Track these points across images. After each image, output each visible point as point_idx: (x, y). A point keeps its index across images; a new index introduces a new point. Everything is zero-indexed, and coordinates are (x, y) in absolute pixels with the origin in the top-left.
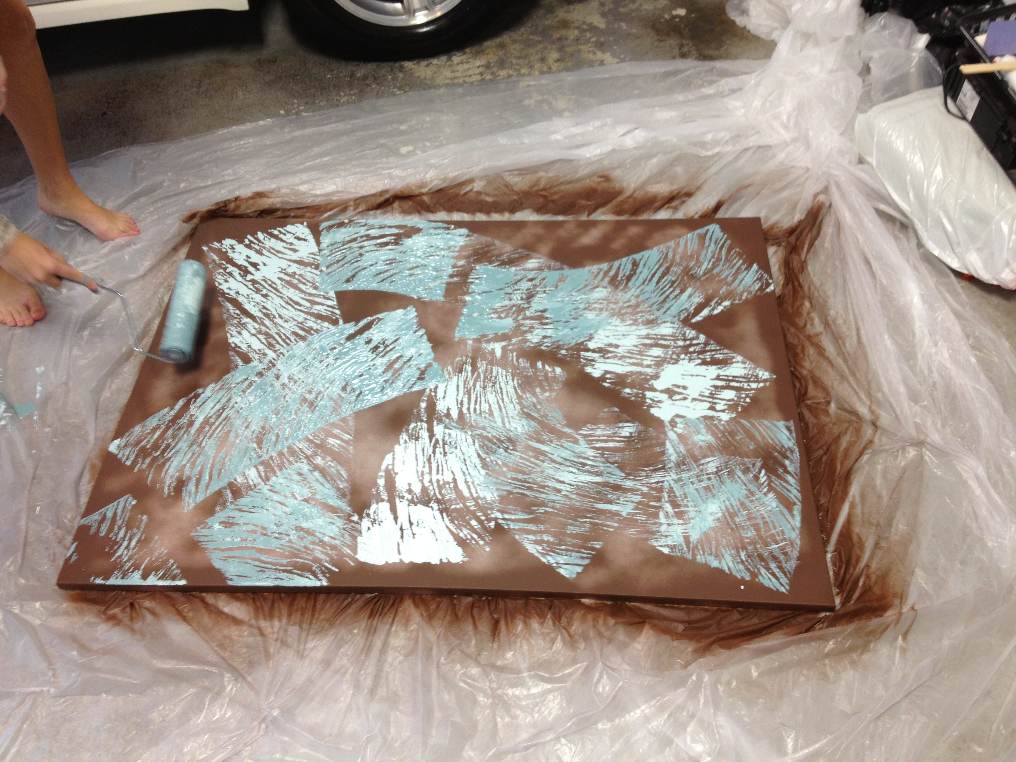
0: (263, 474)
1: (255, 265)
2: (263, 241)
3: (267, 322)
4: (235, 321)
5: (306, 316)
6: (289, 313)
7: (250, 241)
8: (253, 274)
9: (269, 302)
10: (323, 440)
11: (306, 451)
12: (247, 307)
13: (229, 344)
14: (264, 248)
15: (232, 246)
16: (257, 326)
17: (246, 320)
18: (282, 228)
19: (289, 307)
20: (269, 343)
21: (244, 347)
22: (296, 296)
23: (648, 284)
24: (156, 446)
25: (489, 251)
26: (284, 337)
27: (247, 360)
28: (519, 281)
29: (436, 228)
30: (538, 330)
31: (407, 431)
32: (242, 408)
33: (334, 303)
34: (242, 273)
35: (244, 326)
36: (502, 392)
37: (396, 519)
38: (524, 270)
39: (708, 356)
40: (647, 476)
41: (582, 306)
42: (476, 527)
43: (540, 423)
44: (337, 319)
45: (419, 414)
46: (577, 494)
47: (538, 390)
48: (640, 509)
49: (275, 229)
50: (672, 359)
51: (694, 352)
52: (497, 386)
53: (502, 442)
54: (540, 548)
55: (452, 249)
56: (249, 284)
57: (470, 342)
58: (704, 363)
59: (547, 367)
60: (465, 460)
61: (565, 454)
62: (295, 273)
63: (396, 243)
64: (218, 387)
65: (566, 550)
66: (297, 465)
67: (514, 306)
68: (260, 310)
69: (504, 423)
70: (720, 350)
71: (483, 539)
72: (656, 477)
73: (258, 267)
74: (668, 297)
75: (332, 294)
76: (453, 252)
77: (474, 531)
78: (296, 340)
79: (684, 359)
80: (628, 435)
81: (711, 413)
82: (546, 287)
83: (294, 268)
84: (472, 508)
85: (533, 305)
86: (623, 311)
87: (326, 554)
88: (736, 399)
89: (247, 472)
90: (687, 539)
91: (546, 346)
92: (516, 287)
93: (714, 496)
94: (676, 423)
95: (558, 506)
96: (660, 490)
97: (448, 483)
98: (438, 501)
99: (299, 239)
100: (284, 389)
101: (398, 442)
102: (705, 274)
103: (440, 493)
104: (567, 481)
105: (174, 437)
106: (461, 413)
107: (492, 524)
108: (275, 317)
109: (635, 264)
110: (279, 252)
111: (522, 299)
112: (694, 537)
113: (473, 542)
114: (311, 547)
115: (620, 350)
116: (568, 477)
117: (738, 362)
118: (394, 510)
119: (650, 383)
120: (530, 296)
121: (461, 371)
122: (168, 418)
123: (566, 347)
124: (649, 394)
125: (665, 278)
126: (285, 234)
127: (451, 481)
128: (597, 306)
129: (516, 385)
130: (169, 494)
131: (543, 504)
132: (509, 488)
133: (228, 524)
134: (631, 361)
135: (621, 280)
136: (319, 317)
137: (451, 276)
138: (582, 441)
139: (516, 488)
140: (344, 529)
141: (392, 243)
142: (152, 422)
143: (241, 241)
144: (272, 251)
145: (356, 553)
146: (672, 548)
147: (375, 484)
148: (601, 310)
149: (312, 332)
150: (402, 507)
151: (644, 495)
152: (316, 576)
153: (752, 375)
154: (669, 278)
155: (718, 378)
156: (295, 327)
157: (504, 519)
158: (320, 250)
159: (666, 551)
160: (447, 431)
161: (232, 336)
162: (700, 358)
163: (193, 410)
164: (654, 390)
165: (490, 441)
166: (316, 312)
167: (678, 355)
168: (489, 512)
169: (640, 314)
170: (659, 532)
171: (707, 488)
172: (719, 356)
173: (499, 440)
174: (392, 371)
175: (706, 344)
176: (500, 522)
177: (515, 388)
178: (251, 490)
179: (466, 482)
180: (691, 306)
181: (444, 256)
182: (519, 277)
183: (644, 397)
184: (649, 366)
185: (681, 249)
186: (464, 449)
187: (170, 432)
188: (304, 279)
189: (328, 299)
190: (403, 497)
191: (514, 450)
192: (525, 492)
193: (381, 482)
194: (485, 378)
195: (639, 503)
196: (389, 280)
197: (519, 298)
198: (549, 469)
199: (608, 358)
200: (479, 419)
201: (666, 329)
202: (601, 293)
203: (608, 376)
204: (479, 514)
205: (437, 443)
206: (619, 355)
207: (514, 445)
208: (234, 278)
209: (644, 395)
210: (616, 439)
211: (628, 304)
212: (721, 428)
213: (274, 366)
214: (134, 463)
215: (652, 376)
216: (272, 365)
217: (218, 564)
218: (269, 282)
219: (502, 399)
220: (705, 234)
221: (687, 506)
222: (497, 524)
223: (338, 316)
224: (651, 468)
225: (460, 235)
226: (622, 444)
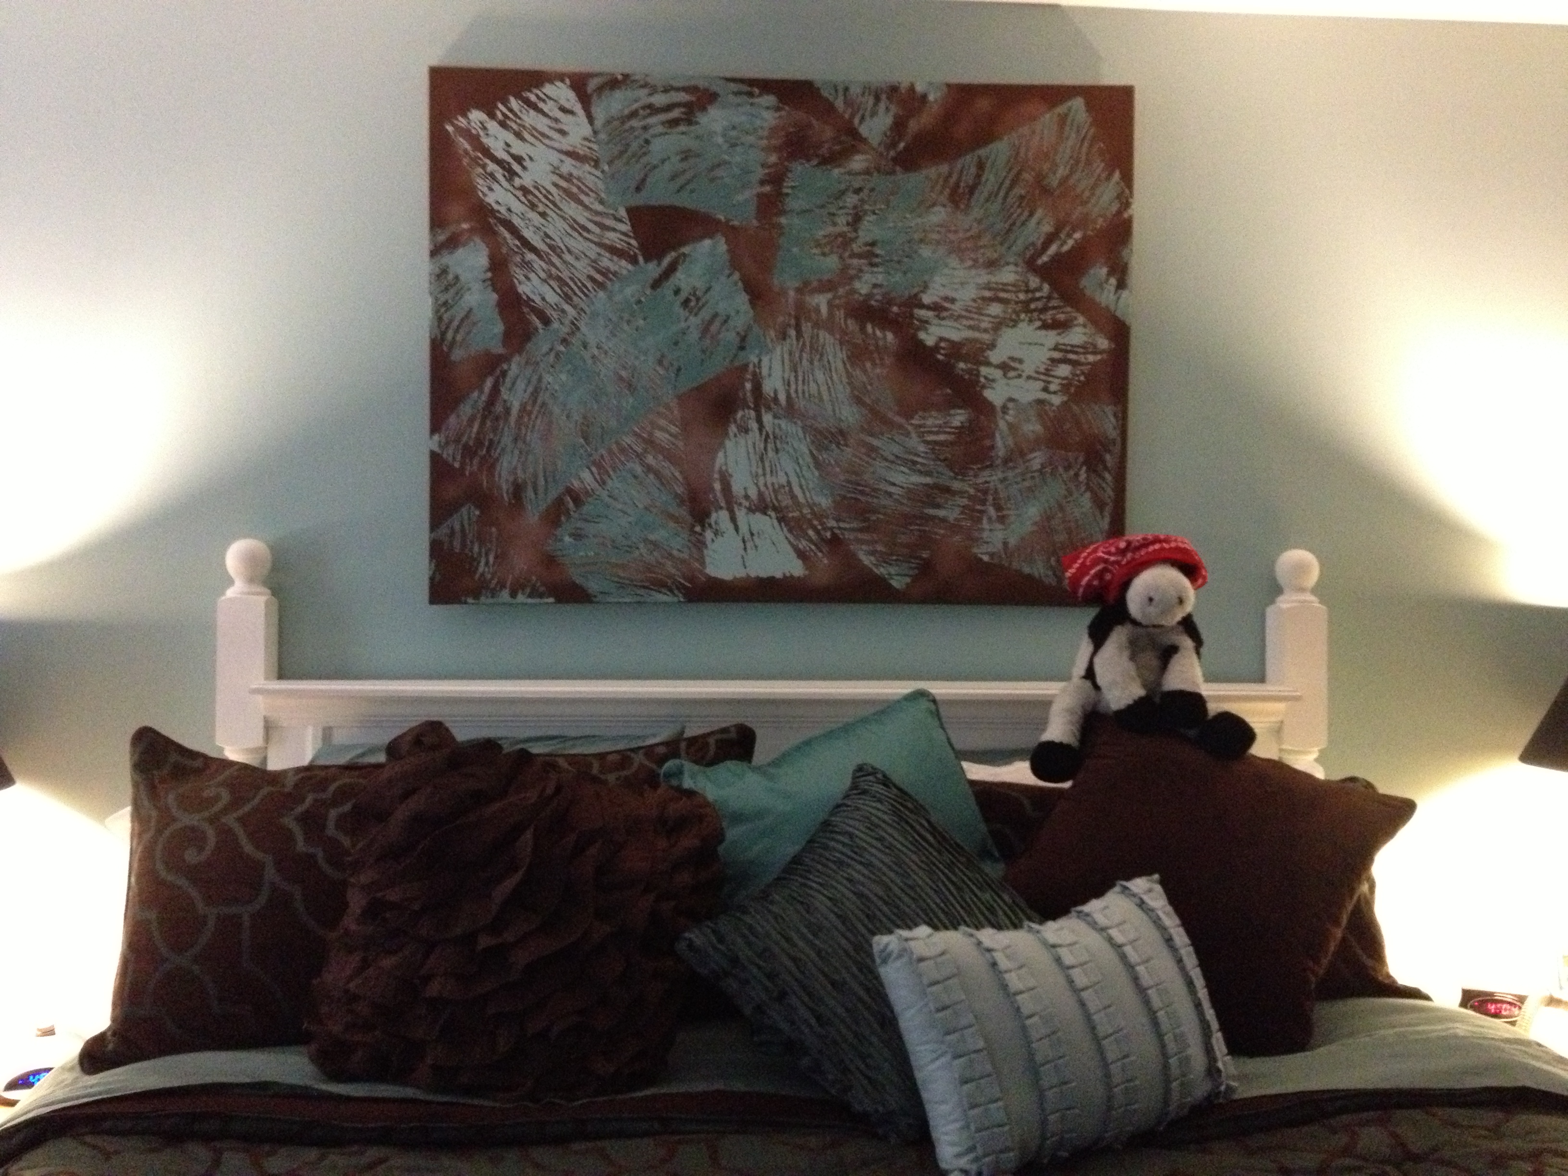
0: (598, 477)
1: (519, 159)
2: (519, 113)
3: (555, 260)
4: (518, 259)
5: (598, 250)
6: (577, 244)
7: (504, 114)
8: (520, 177)
9: (550, 226)
10: (651, 434)
11: (635, 447)
12: (528, 234)
13: (518, 296)
14: (524, 127)
15: (482, 123)
16: (544, 266)
17: (530, 256)
18: (538, 88)
19: (575, 234)
20: (566, 294)
21: (537, 299)
22: (582, 217)
23: (993, 201)
24: (479, 442)
25: (805, 139)
26: (580, 284)
27: (545, 320)
28: (843, 193)
29: (736, 94)
30: (866, 275)
31: (735, 422)
32: (556, 391)
33: (625, 227)
34: (506, 174)
35: (527, 265)
36: (830, 370)
37: (737, 529)
38: (849, 173)
39: (1048, 316)
40: (975, 476)
41: (916, 236)
42: (813, 538)
43: (872, 410)
44: (635, 254)
45: (745, 399)
46: (909, 499)
47: (868, 365)
48: (966, 514)
49: (530, 91)
50: (1011, 320)
51: (1035, 310)
52: (825, 358)
53: (833, 435)
54: (872, 558)
55: (761, 133)
56: (519, 194)
57: (792, 293)
58: (1045, 326)
59: (878, 333)
60: (797, 458)
61: (896, 449)
62: (570, 174)
63: (690, 122)
64: (523, 362)
65: (896, 560)
66: (629, 465)
67: (838, 235)
68: (543, 240)
69: (834, 411)
70: (1064, 306)
71: (821, 551)
72: (985, 476)
73: (525, 164)
74: (1013, 223)
75: (622, 213)
76: (761, 138)
77: (811, 540)
78: (595, 290)
79: (1023, 321)
80: (959, 424)
81: (1044, 396)
82: (875, 203)
83: (568, 167)
84: (809, 516)
85: (861, 233)
86: (963, 246)
87: (677, 568)
88: (1070, 376)
89: (582, 476)
90: (1005, 544)
91: (876, 301)
92: (841, 204)
93: (1035, 498)
94: (1008, 409)
95: (889, 511)
96: (985, 492)
97: (783, 487)
98: (775, 509)
99: (563, 109)
101: (727, 434)
102: (1061, 184)
103: (777, 499)
104: (897, 482)
105: (495, 430)
106: (789, 397)
107: (828, 535)
108: (562, 252)
109: (981, 166)
110: (543, 135)
111: (848, 224)
112: (1013, 541)
113: (812, 554)
114: (663, 561)
115: (955, 307)
116: (899, 479)
117: (1078, 325)
118: (733, 519)
119: (986, 354)
120: (856, 220)
121: (784, 339)
122: (481, 404)
123: (898, 301)
124: (984, 370)
125: (1014, 190)
126: (544, 101)
127: (785, 484)
128: (934, 236)
129: (845, 358)
130: (510, 503)
131: (875, 511)
132: (842, 492)
133: (578, 536)
134: (967, 323)
135: (963, 193)
136: (613, 250)
137: (762, 183)
138: (913, 433)
139: (849, 492)
140: (689, 541)
141: (684, 120)
142: (466, 409)
143: (492, 115)
144: (535, 133)
145: (705, 568)
146: (992, 555)
147: (712, 489)
148: (938, 243)
149: (611, 276)
150: (741, 515)
151: (970, 497)
152: (671, 591)
153: (1092, 344)
154: (1019, 191)
155: (1056, 348)
156: (590, 268)
157: (839, 528)
158: (595, 132)
159: (986, 558)
160: (776, 421)
161: (520, 283)
162: (1040, 319)
163: (505, 394)
164: (988, 364)
165: (821, 433)
166: (607, 242)
167: (1017, 314)
168: (825, 520)
169: (981, 251)
170: (982, 538)
171: (1030, 489)
172: (1061, 317)
173: (830, 432)
174: (709, 336)
175: (1049, 298)
176: (837, 531)
177: (844, 362)
178: (590, 496)
179: (801, 486)
180: (1038, 238)
181: (750, 146)
182: (843, 187)
183: (978, 375)
184: (986, 331)
185: (1036, 140)
186: (795, 445)
187: (489, 423)
188: (587, 186)
189: (620, 221)
190: (740, 504)
191: (846, 445)
192: (859, 497)
193: (717, 486)
194: (811, 347)
195: (966, 507)
196: (689, 187)
197: (844, 222)
198: (879, 466)
199: (944, 319)
200: (808, 406)
201: (1008, 275)
202: (939, 215)
203: (943, 344)
204: (816, 522)
205: (767, 436)
206: (956, 313)
207: (845, 439)
208: (497, 182)
209: (979, 372)
210: (948, 430)
211: (969, 234)
212: (1052, 414)
213: (578, 329)
214: (463, 464)
215: (988, 345)
216: (575, 327)
217: (579, 580)
218: (544, 192)
219: (831, 378)
220: (1066, 115)
221: (1009, 509)
222: (833, 534)
223: (637, 251)
224: (979, 466)
225: (768, 108)
226: (953, 436)
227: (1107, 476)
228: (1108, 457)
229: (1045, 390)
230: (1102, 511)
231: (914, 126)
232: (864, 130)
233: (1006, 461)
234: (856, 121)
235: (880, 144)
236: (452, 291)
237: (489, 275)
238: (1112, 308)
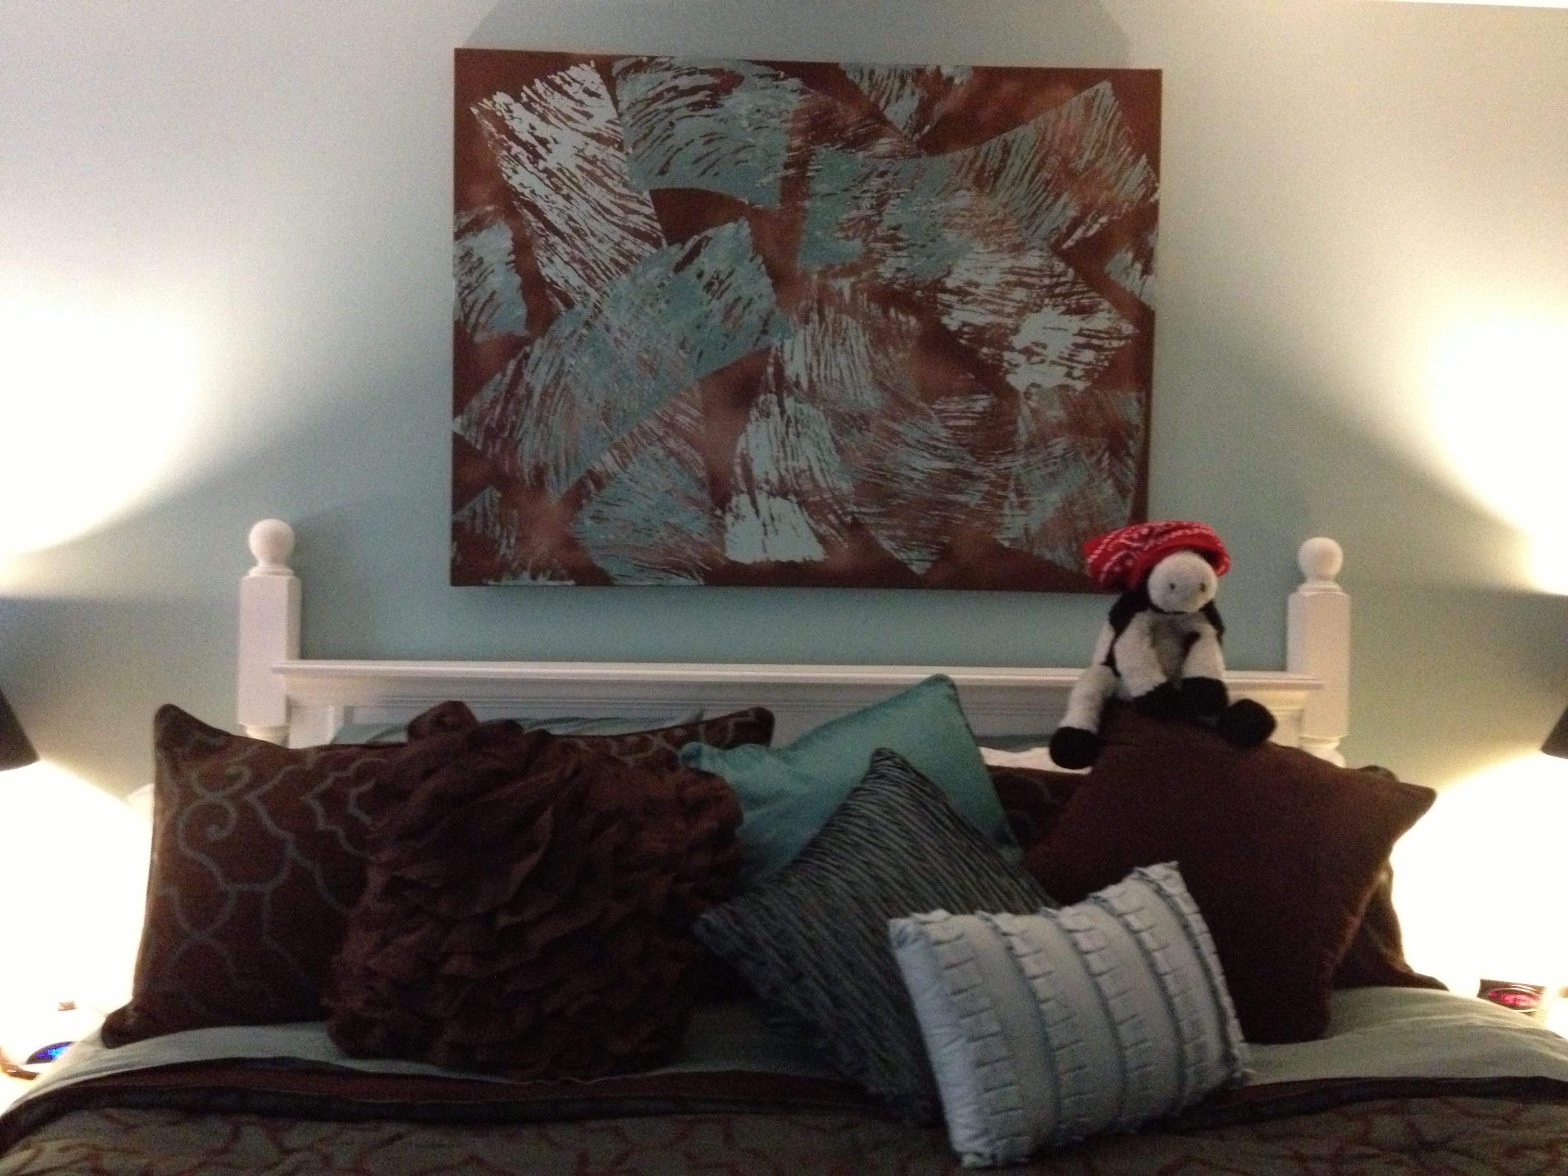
0: (619, 460)
1: (543, 142)
2: (544, 96)
3: (578, 242)
4: (542, 241)
5: (620, 232)
6: (602, 227)
7: (528, 96)
8: (545, 160)
9: (574, 209)
10: (672, 418)
11: (656, 431)
12: (551, 216)
13: (541, 278)
14: (549, 110)
15: (507, 105)
16: (569, 250)
17: (554, 239)
18: (564, 71)
19: (599, 218)
20: (589, 277)
21: (561, 282)
22: (605, 199)
23: (1019, 185)
24: (501, 427)
25: (828, 122)
26: (603, 267)
27: (569, 304)
28: (867, 177)
29: (761, 76)
30: (891, 259)
31: (757, 405)
32: (579, 374)
33: (649, 210)
34: (531, 157)
35: (551, 247)
36: (853, 354)
37: (757, 512)
38: (874, 156)
39: (1073, 301)
40: (996, 461)
41: (941, 220)
42: (834, 522)
43: (894, 394)
44: (659, 237)
45: (767, 382)
46: (929, 483)
47: (891, 349)
48: (987, 500)
49: (556, 74)
50: (1035, 304)
51: (1059, 295)
52: (847, 342)
53: (855, 420)
54: (893, 544)
55: (785, 116)
56: (543, 176)
57: (815, 277)
58: (1069, 311)
59: (902, 318)
60: (818, 443)
61: (918, 434)
62: (595, 156)
63: (714, 105)
64: (546, 343)
65: (918, 546)
66: (651, 448)
67: (862, 219)
68: (567, 223)
69: (856, 395)
70: (1088, 291)
71: (842, 536)
72: (1007, 462)
73: (549, 146)
74: (1039, 207)
75: (646, 195)
76: (785, 122)
77: (833, 526)
78: (618, 273)
79: (1047, 305)
80: (981, 409)
81: (1067, 381)
82: (899, 187)
83: (592, 149)
84: (830, 501)
85: (885, 217)
86: (987, 230)
87: (696, 552)
88: (1094, 362)
89: (603, 458)
90: (1027, 530)
91: (900, 285)
92: (865, 188)
93: (1057, 483)
94: (1031, 394)
95: (910, 496)
96: (1007, 478)
97: (804, 471)
98: (797, 494)
99: (588, 92)
100: (617, 347)
101: (748, 418)
102: (1086, 169)
103: (798, 484)
104: (919, 468)
105: (517, 413)
106: (811, 381)
107: (849, 519)
108: (586, 235)
109: (1007, 150)
110: (569, 118)
111: (872, 207)
112: (1034, 527)
113: (832, 539)
114: (683, 544)
115: (979, 291)
116: (920, 464)
117: (1103, 310)
118: (754, 503)
119: (1009, 340)
120: (880, 204)
121: (807, 323)
122: (503, 388)
123: (921, 285)
124: (1007, 355)
125: (1040, 174)
126: (570, 84)
127: (806, 468)
128: (959, 220)
129: (868, 343)
130: (533, 486)
131: (896, 496)
132: (864, 478)
133: (598, 518)
134: (989, 307)
135: (988, 177)
136: (637, 233)
137: (786, 166)
138: (935, 418)
139: (871, 477)
140: (710, 525)
141: (708, 103)
142: (488, 393)
143: (517, 98)
144: (560, 116)
145: (724, 551)
146: (1014, 540)
147: (732, 473)
148: (963, 226)
149: (634, 259)
150: (762, 499)
151: (991, 483)
152: (692, 576)
153: (1115, 329)
154: (1045, 174)
155: (1080, 333)
156: (612, 251)
157: (860, 513)
158: (620, 115)
159: (1006, 544)
160: (799, 406)
161: (543, 265)
162: (1064, 304)
163: (527, 377)
164: (1012, 349)
165: (842, 417)
166: (632, 225)
167: (1042, 299)
168: (846, 505)
169: (1007, 235)
170: (1003, 524)
171: (1052, 475)
172: (1086, 302)
173: (851, 416)
174: (732, 320)
175: (1074, 283)
176: (857, 516)
177: (866, 347)
178: (612, 479)
179: (822, 470)
180: (1064, 223)
181: (775, 129)
182: (866, 170)
183: (1001, 360)
184: (1009, 315)
185: (1062, 124)
186: (817, 430)
187: (511, 406)
188: (611, 169)
189: (643, 203)
190: (761, 488)
191: (868, 430)
192: (880, 481)
193: (738, 470)
194: (834, 331)
195: (988, 493)
196: (711, 172)
197: (869, 206)
198: (901, 452)
199: (967, 303)
200: (830, 391)
201: (1033, 260)
202: (963, 199)
203: (966, 329)
204: (836, 507)
205: (789, 421)
206: (979, 298)
207: (868, 424)
208: (523, 165)
209: (1002, 357)
210: (969, 415)
211: (993, 218)
212: (1075, 400)
213: (600, 311)
214: (485, 446)
215: (1011, 329)
216: (598, 310)
217: (600, 564)
218: (567, 174)
219: (854, 362)
220: (1093, 99)
221: (1030, 495)
222: (854, 518)
223: (659, 234)
224: (1001, 451)
225: (793, 91)
226: (974, 422)
227: (1130, 462)
228: (1131, 443)
229: (1069, 375)
230: (1124, 497)
231: (940, 109)
232: (890, 114)
233: (1030, 445)
234: (882, 104)
235: (904, 128)
236: (476, 274)
237: (513, 257)
238: (1137, 293)
